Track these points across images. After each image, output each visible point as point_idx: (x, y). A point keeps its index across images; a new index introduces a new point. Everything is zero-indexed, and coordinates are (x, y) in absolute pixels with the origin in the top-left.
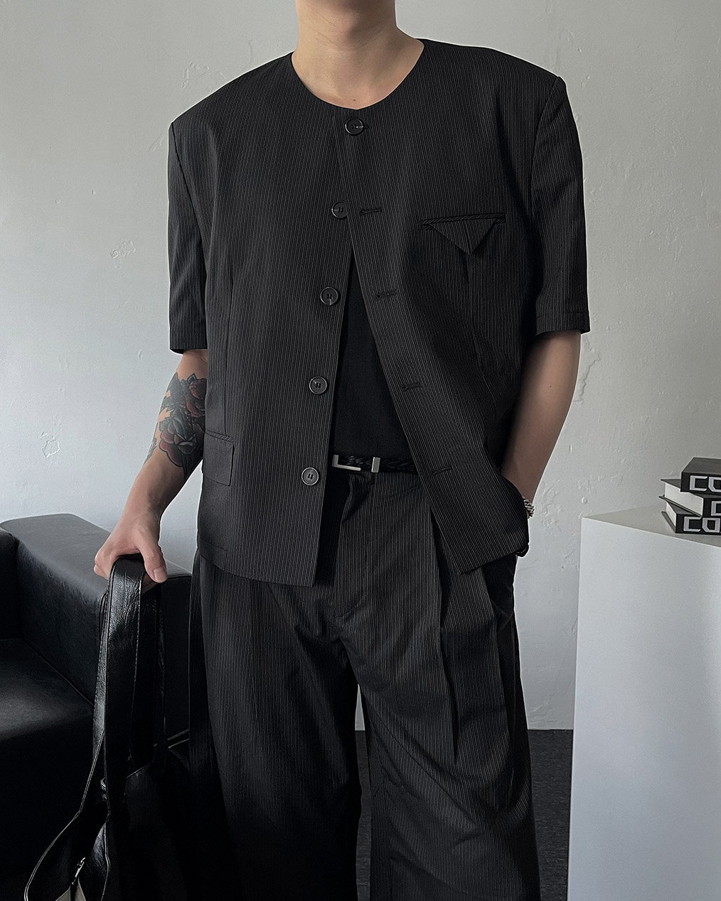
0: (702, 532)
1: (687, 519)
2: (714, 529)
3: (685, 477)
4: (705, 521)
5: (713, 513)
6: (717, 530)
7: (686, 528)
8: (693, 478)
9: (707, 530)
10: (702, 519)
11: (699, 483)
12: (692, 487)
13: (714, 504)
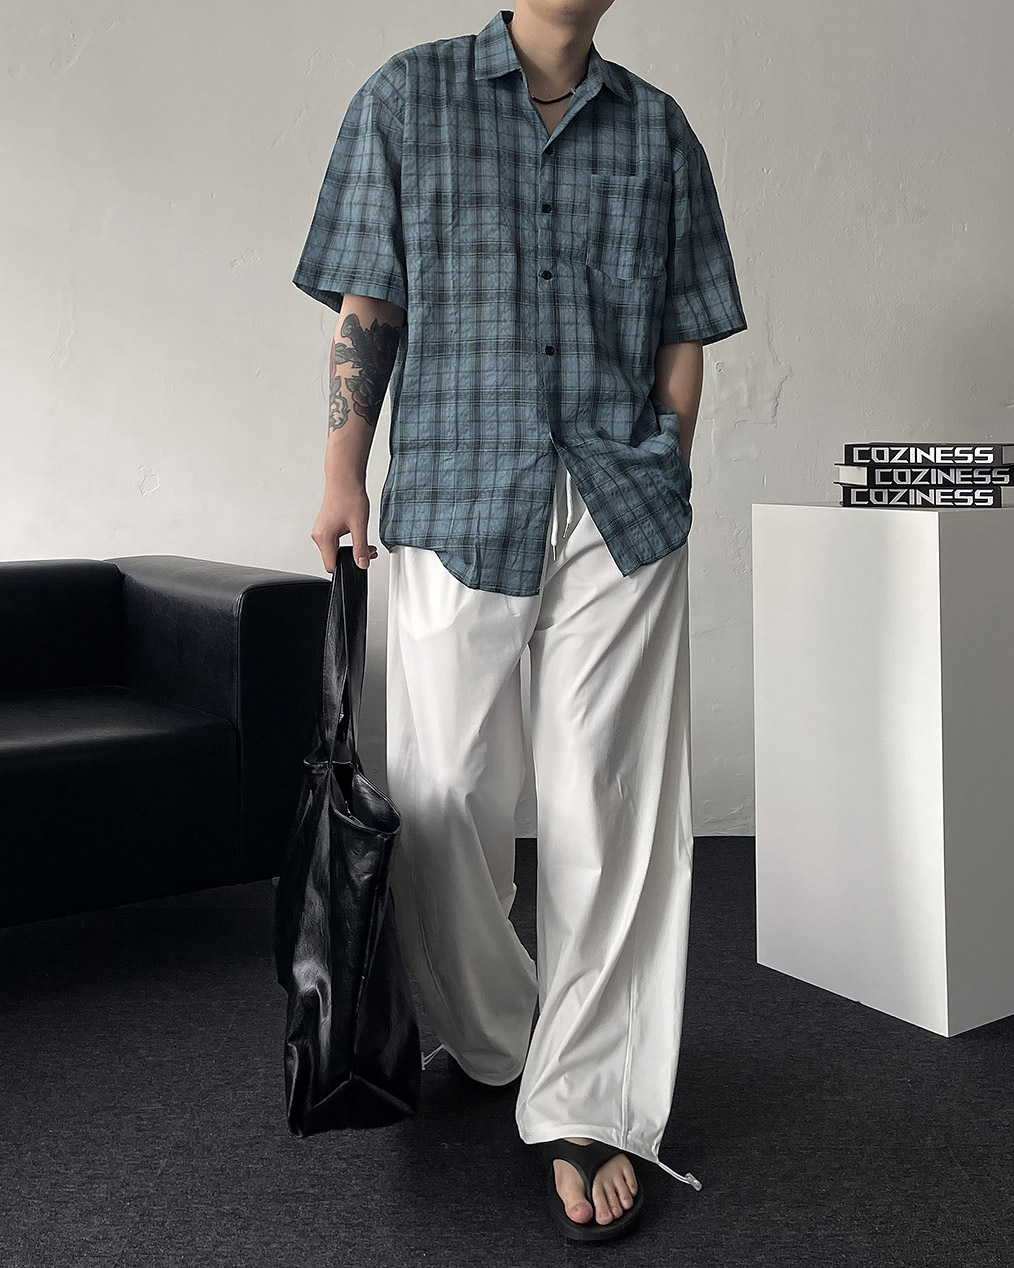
0: (871, 505)
1: (854, 492)
2: (882, 500)
3: (849, 449)
4: (872, 492)
5: (878, 482)
6: (885, 501)
7: (854, 501)
8: (856, 450)
9: (875, 502)
10: (869, 491)
11: (862, 455)
12: (856, 459)
13: (878, 472)
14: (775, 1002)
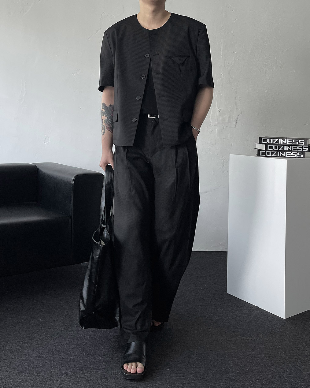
0: (266, 156)
1: (261, 152)
3: (260, 139)
5: (268, 149)
6: (270, 155)
7: (261, 155)
8: (262, 139)
10: (265, 152)
11: (264, 141)
12: (262, 142)
13: (268, 146)
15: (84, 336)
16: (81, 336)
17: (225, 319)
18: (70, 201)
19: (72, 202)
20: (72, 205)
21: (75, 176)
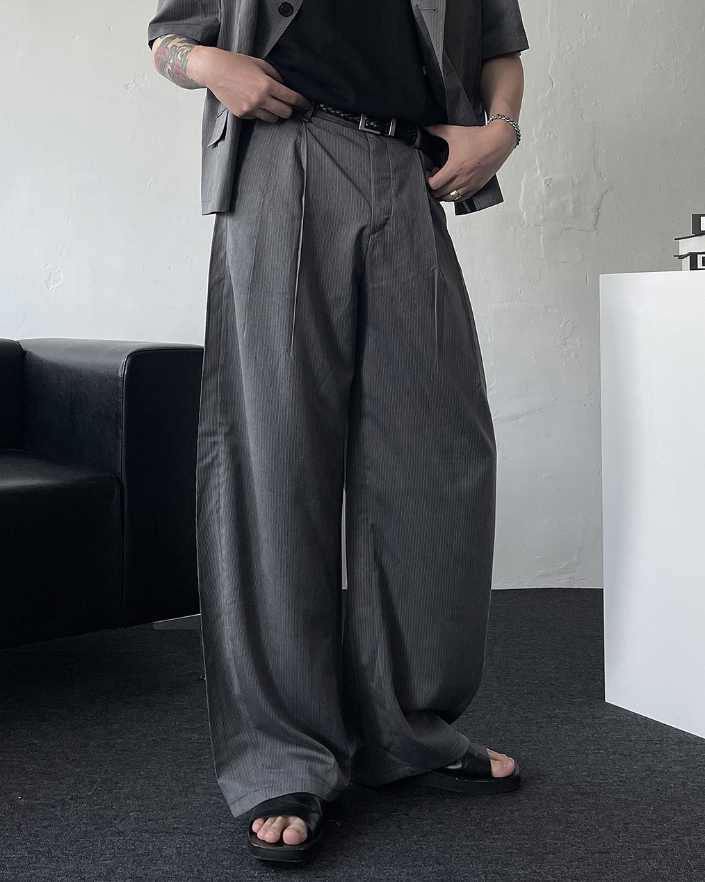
1: (700, 258)
3: (696, 219)
7: (700, 265)
8: (703, 219)
14: (631, 741)
15: (160, 850)
16: (150, 847)
17: (616, 782)
18: (117, 429)
19: (122, 432)
20: (122, 443)
21: (128, 353)
